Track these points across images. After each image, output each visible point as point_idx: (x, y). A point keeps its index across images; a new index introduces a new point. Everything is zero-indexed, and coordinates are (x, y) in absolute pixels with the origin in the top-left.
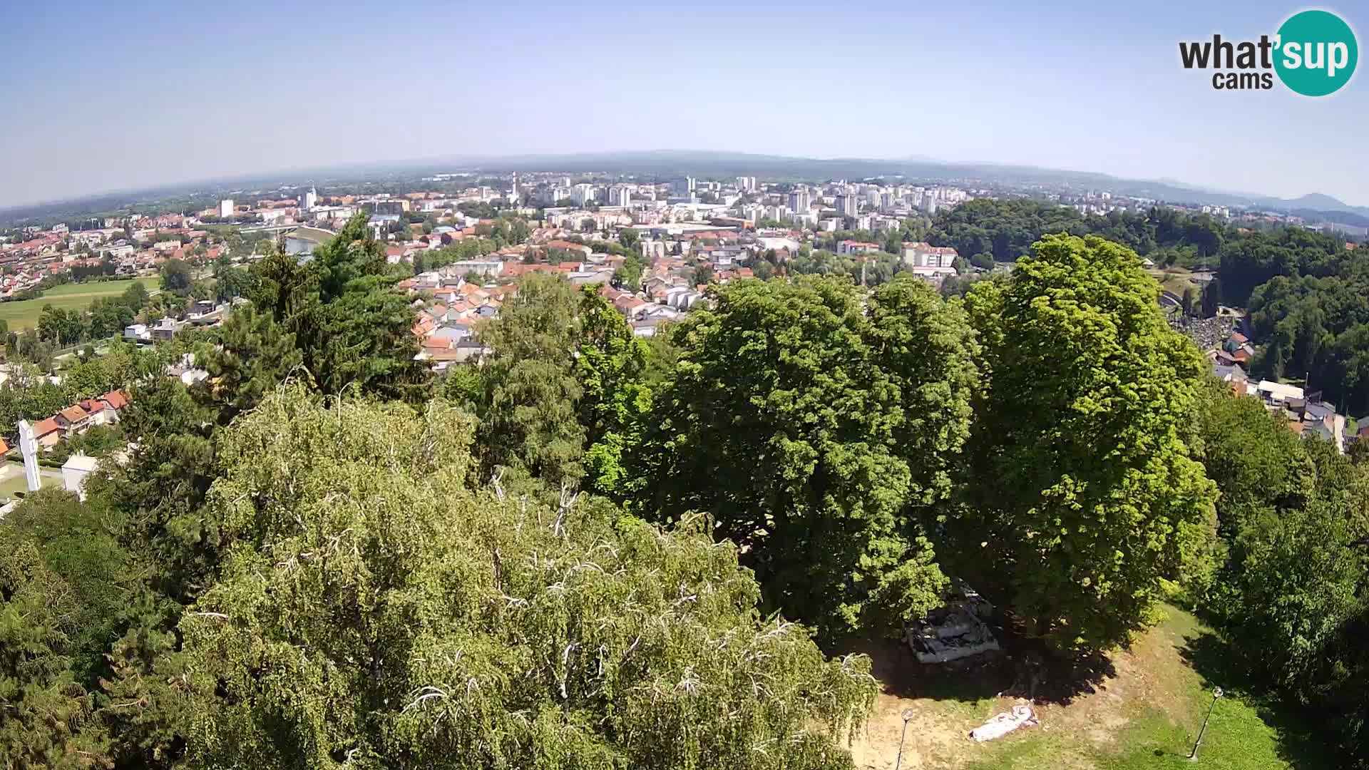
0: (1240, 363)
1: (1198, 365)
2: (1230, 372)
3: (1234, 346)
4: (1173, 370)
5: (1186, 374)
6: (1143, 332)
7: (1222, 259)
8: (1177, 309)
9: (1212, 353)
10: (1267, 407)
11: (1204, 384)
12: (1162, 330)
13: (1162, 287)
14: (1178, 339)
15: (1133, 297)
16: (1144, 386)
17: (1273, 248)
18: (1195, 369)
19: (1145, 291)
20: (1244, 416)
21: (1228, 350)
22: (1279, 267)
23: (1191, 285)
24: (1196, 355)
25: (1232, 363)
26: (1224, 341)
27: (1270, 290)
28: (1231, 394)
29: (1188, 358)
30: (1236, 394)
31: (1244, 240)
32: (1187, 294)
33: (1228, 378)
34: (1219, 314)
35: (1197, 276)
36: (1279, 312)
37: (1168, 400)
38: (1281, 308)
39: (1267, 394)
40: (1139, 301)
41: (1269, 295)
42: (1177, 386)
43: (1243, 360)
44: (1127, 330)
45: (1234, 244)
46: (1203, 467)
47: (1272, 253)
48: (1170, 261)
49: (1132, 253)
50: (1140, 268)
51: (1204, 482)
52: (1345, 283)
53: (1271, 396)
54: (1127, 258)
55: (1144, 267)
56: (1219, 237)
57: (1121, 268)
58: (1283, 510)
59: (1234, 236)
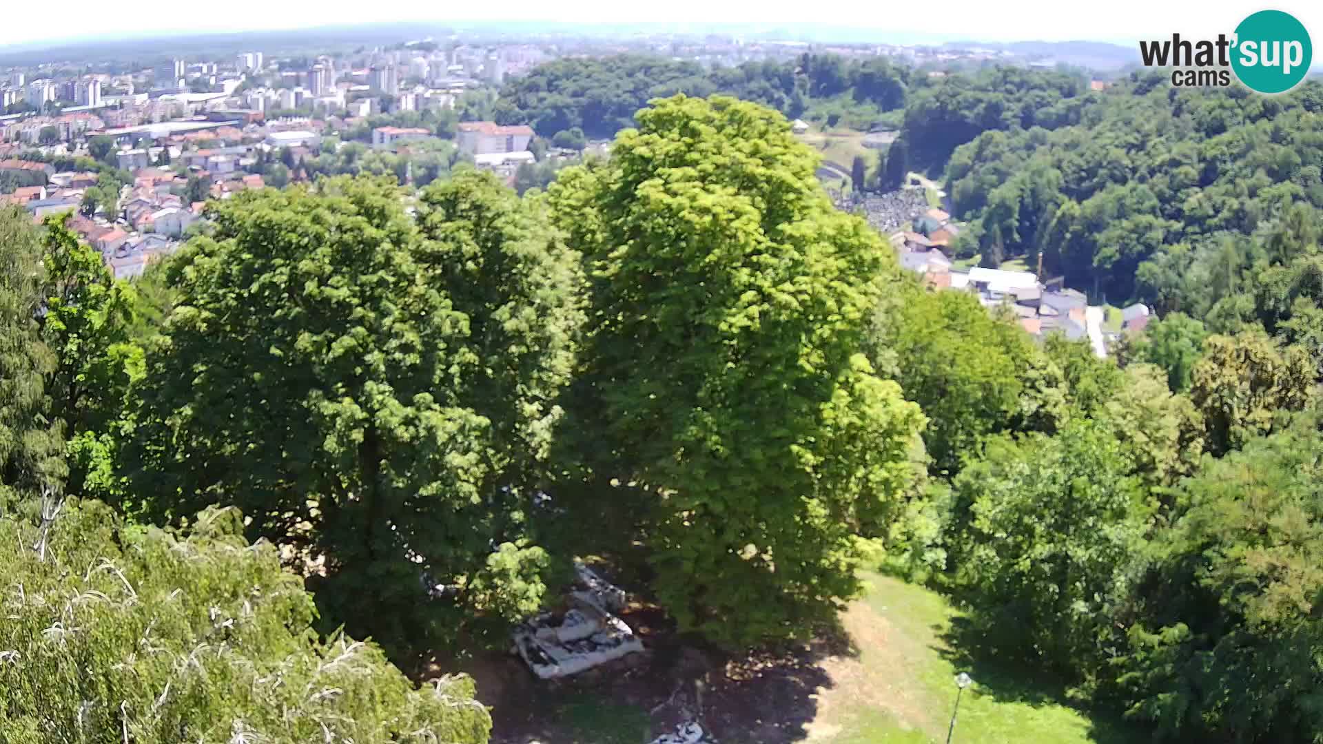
0: (940, 248)
1: (879, 254)
2: (927, 261)
3: (930, 225)
4: (842, 263)
5: (863, 269)
6: (797, 216)
7: (907, 115)
8: (844, 184)
9: (899, 237)
10: (983, 302)
11: (891, 278)
12: (825, 212)
13: (822, 156)
14: (848, 221)
15: (780, 173)
16: (804, 287)
17: (980, 95)
18: (876, 260)
19: (797, 163)
20: (953, 316)
21: (924, 232)
22: (993, 118)
23: (864, 152)
24: (876, 242)
25: (929, 249)
26: (915, 220)
27: (981, 149)
28: (930, 289)
29: (866, 247)
30: (937, 289)
31: (937, 88)
32: (859, 165)
33: (922, 268)
34: (908, 186)
35: (872, 138)
36: (994, 178)
37: (840, 303)
38: (996, 171)
39: (982, 286)
40: (790, 179)
41: (979, 156)
42: (850, 284)
43: (944, 243)
44: (773, 216)
45: (923, 92)
46: (897, 387)
47: (980, 101)
48: (833, 121)
49: (777, 115)
50: (789, 134)
51: (902, 407)
52: (1092, 133)
53: (989, 287)
54: (769, 122)
55: (796, 131)
56: (903, 85)
57: (762, 135)
58: (1021, 435)
59: (924, 82)
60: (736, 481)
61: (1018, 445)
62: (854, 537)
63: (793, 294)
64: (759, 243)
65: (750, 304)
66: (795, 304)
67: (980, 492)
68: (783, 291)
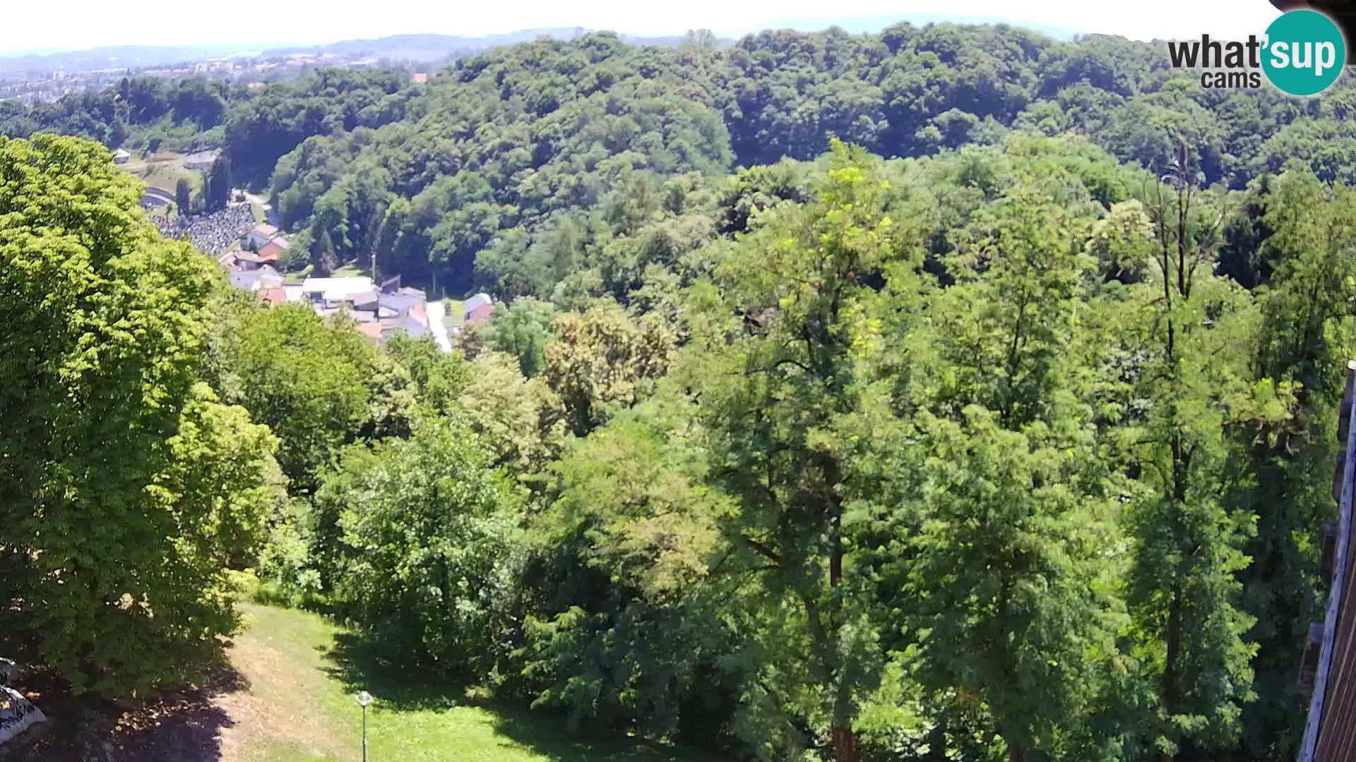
0: (271, 263)
1: (209, 277)
2: (258, 278)
3: (258, 241)
4: (174, 292)
5: (194, 294)
6: (125, 249)
7: (228, 131)
8: (170, 209)
9: (227, 258)
10: (320, 313)
11: (223, 300)
12: (152, 241)
13: (145, 183)
14: (176, 248)
15: (104, 205)
16: (138, 322)
17: (301, 101)
18: (208, 283)
19: (120, 194)
20: (291, 331)
21: (253, 249)
22: (315, 123)
23: (188, 174)
24: (206, 265)
25: (259, 265)
26: (243, 238)
27: (304, 156)
28: (264, 306)
29: (196, 271)
30: (272, 306)
31: (257, 99)
32: (183, 188)
33: (256, 286)
34: (232, 204)
35: (194, 159)
36: (321, 184)
37: (176, 333)
38: (322, 177)
39: (317, 296)
40: (113, 209)
41: (303, 165)
42: (184, 312)
43: (274, 257)
44: (102, 251)
45: (245, 105)
46: (244, 411)
47: (302, 107)
48: (154, 146)
49: (98, 146)
50: (111, 164)
51: (251, 431)
52: (417, 127)
53: (325, 297)
54: (91, 154)
55: (117, 161)
56: (222, 101)
57: (85, 169)
58: (376, 443)
59: (244, 95)
60: (101, 530)
61: (374, 452)
62: (226, 570)
63: (130, 330)
64: (91, 281)
65: (88, 346)
66: (132, 340)
67: (343, 506)
68: (119, 329)
